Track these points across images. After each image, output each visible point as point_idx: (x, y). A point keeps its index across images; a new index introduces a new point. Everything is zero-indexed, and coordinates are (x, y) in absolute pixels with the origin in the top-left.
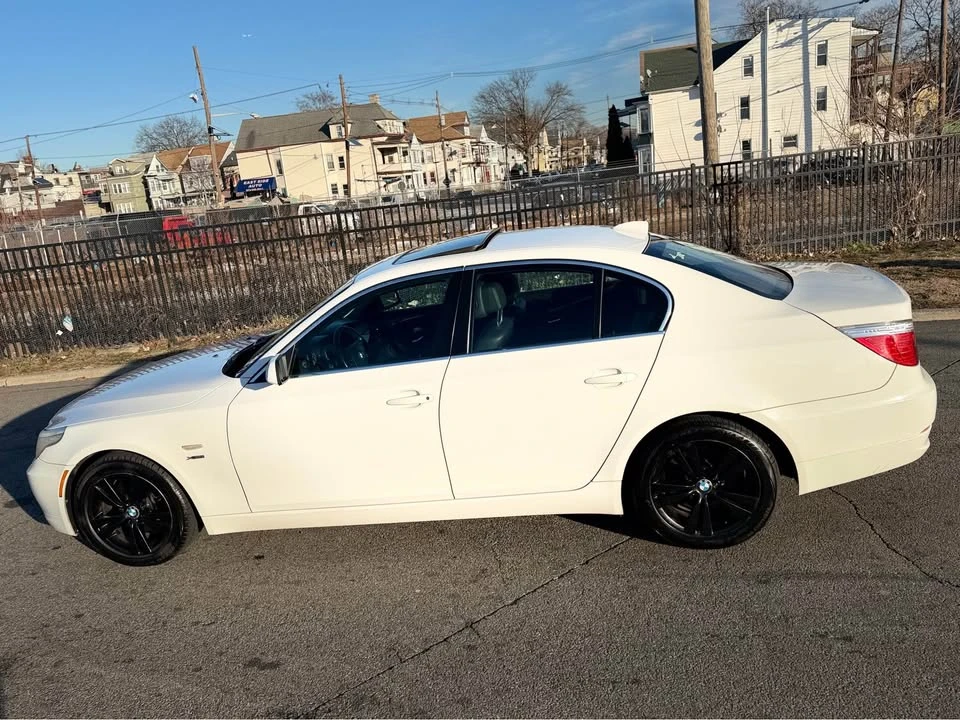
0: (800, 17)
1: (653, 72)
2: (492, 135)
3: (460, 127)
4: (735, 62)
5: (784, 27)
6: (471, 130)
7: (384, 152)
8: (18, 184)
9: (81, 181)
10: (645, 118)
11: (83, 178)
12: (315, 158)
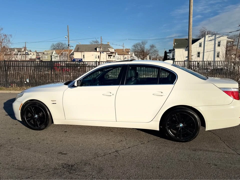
0: (214, 34)
1: (177, 44)
2: (135, 55)
3: (128, 52)
4: (197, 43)
5: (210, 36)
6: (131, 53)
7: (109, 56)
8: (21, 53)
9: (36, 55)
10: (173, 54)
11: (37, 54)
12: (93, 55)
